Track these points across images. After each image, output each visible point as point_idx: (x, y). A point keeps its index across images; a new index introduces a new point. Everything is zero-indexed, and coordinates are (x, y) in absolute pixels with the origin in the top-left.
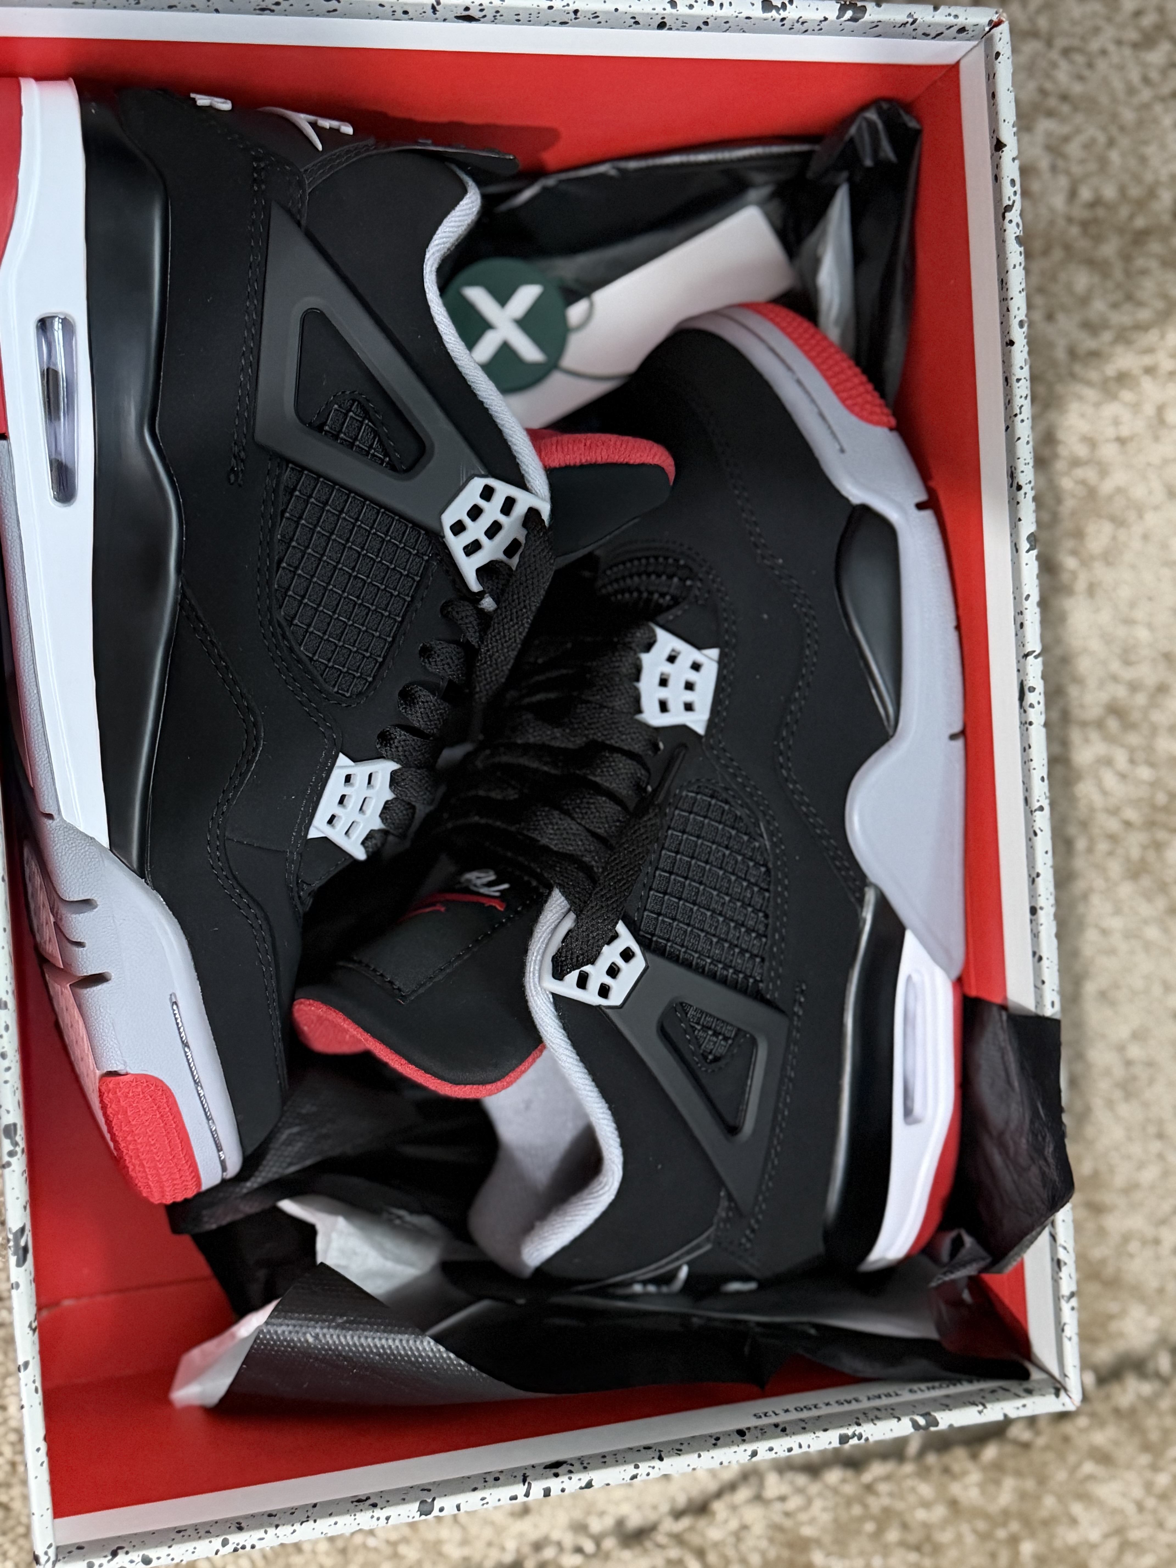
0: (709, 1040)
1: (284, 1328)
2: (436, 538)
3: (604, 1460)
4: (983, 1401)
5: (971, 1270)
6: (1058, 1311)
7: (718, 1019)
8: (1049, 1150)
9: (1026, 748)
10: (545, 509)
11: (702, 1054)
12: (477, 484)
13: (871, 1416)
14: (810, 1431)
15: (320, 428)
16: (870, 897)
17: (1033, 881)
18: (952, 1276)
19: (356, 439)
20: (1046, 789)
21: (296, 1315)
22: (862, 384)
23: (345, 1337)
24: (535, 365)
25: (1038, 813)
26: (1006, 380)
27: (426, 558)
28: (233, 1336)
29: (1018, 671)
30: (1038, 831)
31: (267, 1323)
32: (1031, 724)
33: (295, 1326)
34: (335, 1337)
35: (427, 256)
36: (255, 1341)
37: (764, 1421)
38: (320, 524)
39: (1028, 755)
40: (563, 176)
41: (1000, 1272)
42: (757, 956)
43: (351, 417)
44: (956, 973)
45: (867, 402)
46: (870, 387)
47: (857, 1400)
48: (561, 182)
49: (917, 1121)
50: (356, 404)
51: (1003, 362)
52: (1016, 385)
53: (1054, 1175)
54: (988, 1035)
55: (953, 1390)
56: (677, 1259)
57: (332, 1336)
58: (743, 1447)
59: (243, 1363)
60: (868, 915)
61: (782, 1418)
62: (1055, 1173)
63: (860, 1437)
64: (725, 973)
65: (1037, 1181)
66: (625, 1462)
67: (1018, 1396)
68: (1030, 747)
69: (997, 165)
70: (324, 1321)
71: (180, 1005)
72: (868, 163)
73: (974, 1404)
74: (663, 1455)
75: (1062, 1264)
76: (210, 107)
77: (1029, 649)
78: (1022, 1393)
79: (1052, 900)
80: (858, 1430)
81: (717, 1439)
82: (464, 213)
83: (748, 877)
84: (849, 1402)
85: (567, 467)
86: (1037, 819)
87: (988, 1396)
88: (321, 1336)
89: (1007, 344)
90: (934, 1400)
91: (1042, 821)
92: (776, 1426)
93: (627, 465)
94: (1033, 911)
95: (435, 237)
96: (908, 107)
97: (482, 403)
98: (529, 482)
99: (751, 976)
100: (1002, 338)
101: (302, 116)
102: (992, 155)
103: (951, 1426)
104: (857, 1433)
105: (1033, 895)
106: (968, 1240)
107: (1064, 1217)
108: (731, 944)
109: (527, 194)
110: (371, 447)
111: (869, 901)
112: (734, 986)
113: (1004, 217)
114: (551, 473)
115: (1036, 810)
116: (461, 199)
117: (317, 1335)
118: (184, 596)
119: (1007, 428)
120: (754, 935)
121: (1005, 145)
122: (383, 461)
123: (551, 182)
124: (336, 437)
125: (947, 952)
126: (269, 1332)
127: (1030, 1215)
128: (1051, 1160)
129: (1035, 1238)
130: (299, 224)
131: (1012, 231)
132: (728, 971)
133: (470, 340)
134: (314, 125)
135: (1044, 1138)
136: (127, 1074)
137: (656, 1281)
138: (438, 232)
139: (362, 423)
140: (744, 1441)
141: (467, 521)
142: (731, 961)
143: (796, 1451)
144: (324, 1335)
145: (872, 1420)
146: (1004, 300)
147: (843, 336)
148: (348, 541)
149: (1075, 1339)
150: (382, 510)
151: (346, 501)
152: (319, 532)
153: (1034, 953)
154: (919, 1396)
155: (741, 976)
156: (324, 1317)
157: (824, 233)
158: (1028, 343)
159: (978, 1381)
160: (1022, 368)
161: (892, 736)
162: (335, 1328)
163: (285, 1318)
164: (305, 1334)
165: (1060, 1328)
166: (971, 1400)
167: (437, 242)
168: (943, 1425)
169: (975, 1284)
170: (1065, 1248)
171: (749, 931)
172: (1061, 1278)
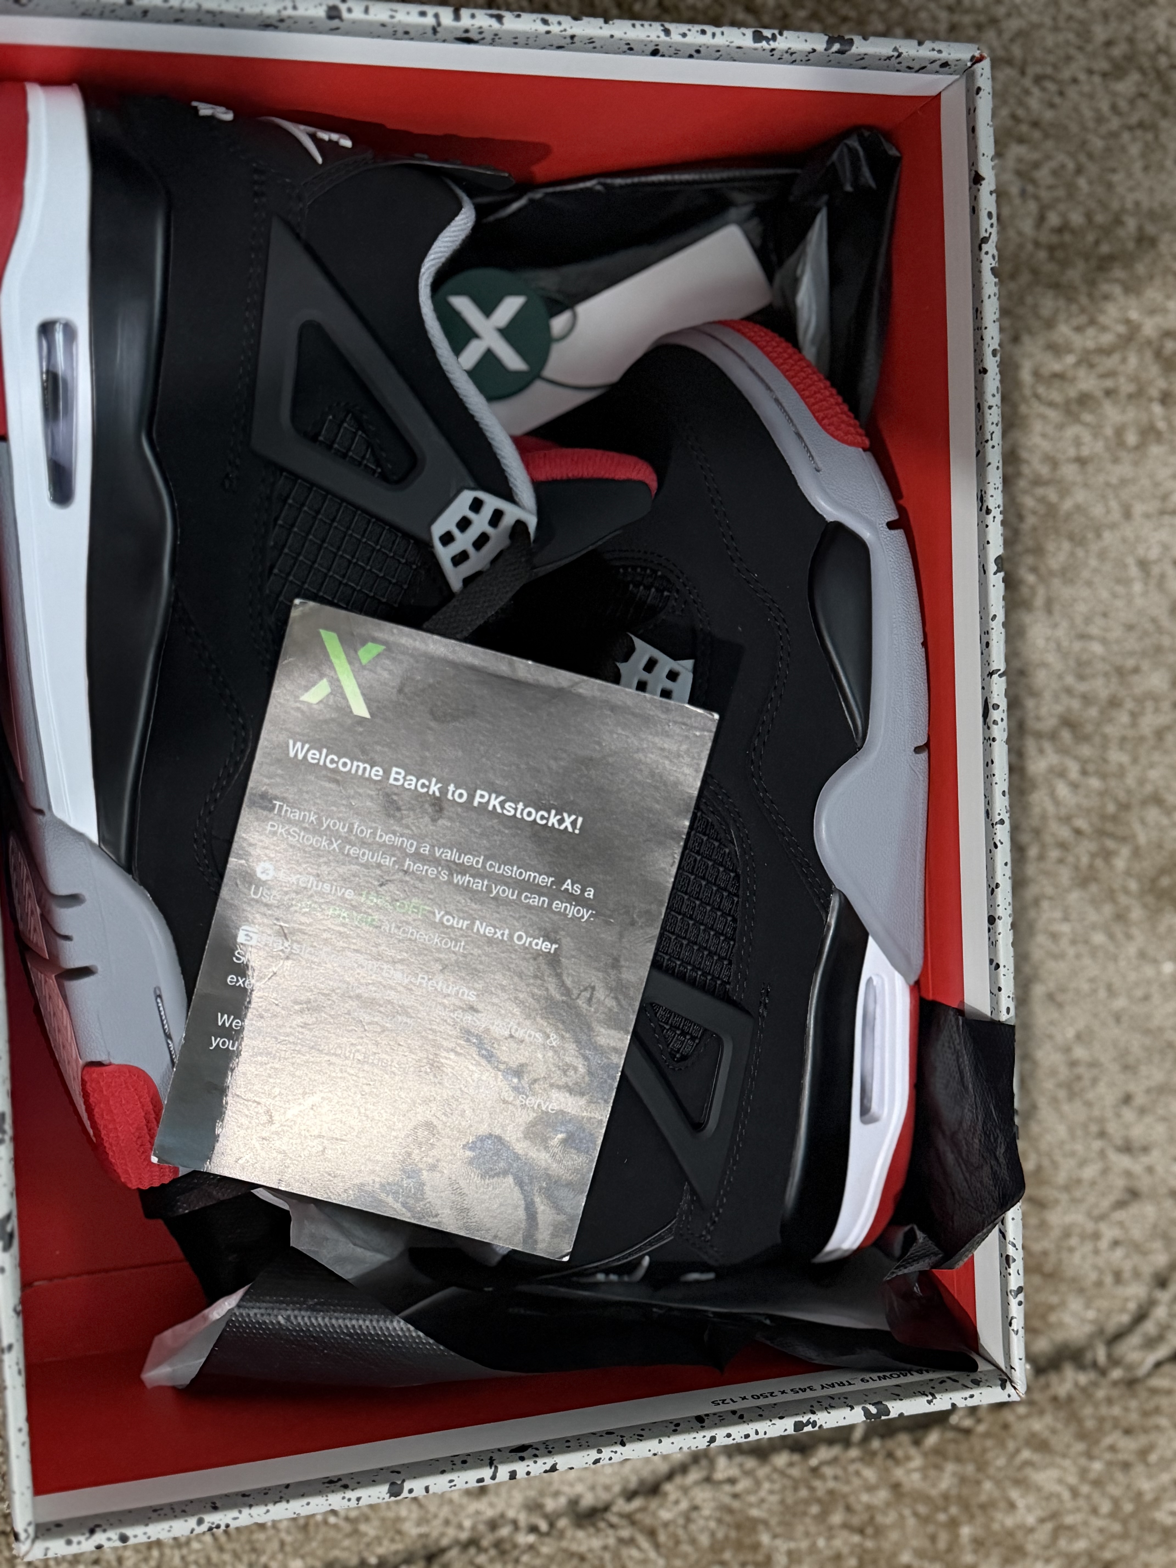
0: (677, 1039)
1: (256, 1311)
2: (425, 547)
3: (568, 1444)
4: (933, 1391)
5: (923, 1265)
6: (1005, 1305)
7: (686, 1020)
8: (1001, 1151)
9: (989, 763)
10: (532, 522)
11: (670, 1053)
12: (467, 497)
13: (825, 1404)
14: (766, 1419)
15: (314, 439)
16: (835, 902)
17: (993, 890)
18: (906, 1271)
19: (349, 449)
20: (1007, 804)
21: (268, 1298)
22: (837, 404)
23: (316, 1319)
24: (517, 373)
25: (998, 826)
26: (979, 407)
27: (414, 567)
28: (206, 1318)
29: (983, 688)
30: (998, 844)
31: (239, 1306)
32: (994, 740)
33: (266, 1309)
34: (306, 1319)
35: (423, 270)
36: (227, 1324)
37: (722, 1408)
38: (313, 532)
39: (991, 770)
40: (551, 190)
41: (951, 1268)
42: (725, 959)
43: (345, 428)
44: (914, 978)
45: (843, 422)
46: (846, 408)
47: (811, 1388)
48: (547, 194)
49: (874, 1120)
50: (350, 415)
51: (976, 388)
52: (987, 411)
53: (1004, 1173)
54: (944, 1036)
55: (902, 1380)
56: (640, 1249)
57: (303, 1317)
58: (702, 1434)
59: (215, 1346)
60: (832, 920)
61: (739, 1406)
62: (1006, 1172)
63: (814, 1424)
64: (694, 974)
65: (988, 1181)
66: (589, 1447)
67: (965, 1387)
68: (992, 762)
69: (974, 198)
70: (294, 1303)
71: (164, 997)
72: (849, 188)
73: (924, 1394)
74: (625, 1439)
75: (1011, 1260)
76: (212, 118)
77: (994, 666)
78: (970, 1384)
79: (1010, 910)
80: (813, 1418)
81: (678, 1425)
82: (459, 228)
83: (718, 882)
84: (804, 1390)
85: (554, 482)
86: (998, 832)
87: (937, 1386)
88: (292, 1318)
89: (980, 372)
90: (886, 1389)
91: (1002, 833)
92: (734, 1412)
93: (613, 480)
94: (992, 920)
95: (431, 252)
96: (888, 136)
97: (472, 417)
98: (517, 494)
99: (718, 978)
100: (975, 365)
101: (302, 127)
102: (970, 188)
103: (901, 1415)
104: (811, 1420)
105: (992, 905)
106: (920, 1236)
107: (1014, 1216)
108: (700, 946)
109: (515, 206)
110: (363, 458)
111: (833, 907)
112: (703, 988)
113: (980, 249)
114: (538, 486)
115: (996, 823)
116: (456, 214)
117: (289, 1316)
118: (177, 598)
119: (978, 453)
120: (722, 938)
121: (984, 179)
122: (374, 472)
123: (538, 195)
124: (330, 447)
125: (907, 958)
126: (241, 1315)
127: (981, 1213)
128: (1002, 1160)
129: (986, 1235)
130: (298, 237)
131: (988, 262)
132: (697, 973)
133: (458, 349)
134: (313, 137)
135: (996, 1140)
136: (110, 1064)
137: (619, 1271)
138: (434, 247)
139: (355, 434)
140: (703, 1427)
141: (456, 532)
142: (700, 963)
143: (753, 1437)
144: (296, 1317)
145: (826, 1408)
146: (978, 329)
147: (819, 354)
148: (339, 548)
149: (1021, 1332)
150: (374, 520)
151: (338, 511)
152: (311, 540)
153: (991, 961)
154: (871, 1385)
155: (709, 977)
156: (295, 1299)
157: (804, 252)
158: (1000, 372)
159: (927, 1371)
160: (994, 396)
161: (860, 749)
162: (307, 1310)
163: (256, 1301)
164: (276, 1316)
165: (1008, 1322)
166: (922, 1390)
167: (432, 257)
168: (894, 1414)
169: (925, 1277)
170: (1014, 1246)
171: (718, 934)
172: (1010, 1274)
